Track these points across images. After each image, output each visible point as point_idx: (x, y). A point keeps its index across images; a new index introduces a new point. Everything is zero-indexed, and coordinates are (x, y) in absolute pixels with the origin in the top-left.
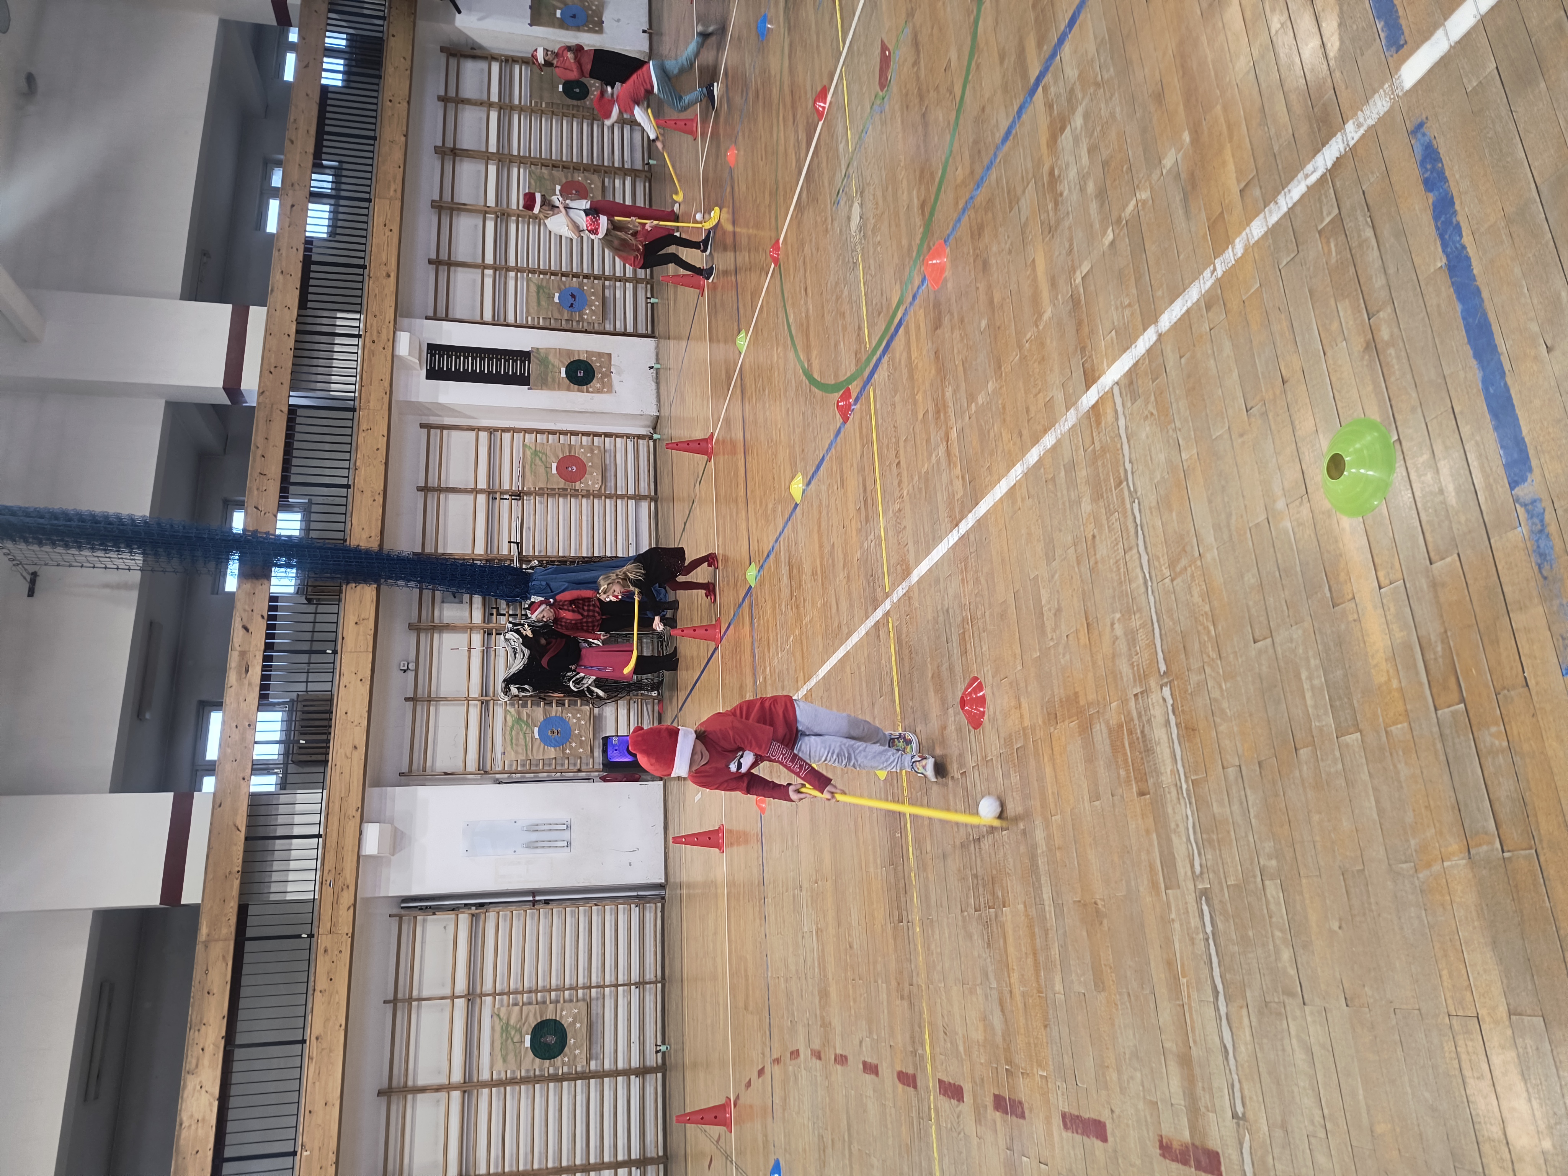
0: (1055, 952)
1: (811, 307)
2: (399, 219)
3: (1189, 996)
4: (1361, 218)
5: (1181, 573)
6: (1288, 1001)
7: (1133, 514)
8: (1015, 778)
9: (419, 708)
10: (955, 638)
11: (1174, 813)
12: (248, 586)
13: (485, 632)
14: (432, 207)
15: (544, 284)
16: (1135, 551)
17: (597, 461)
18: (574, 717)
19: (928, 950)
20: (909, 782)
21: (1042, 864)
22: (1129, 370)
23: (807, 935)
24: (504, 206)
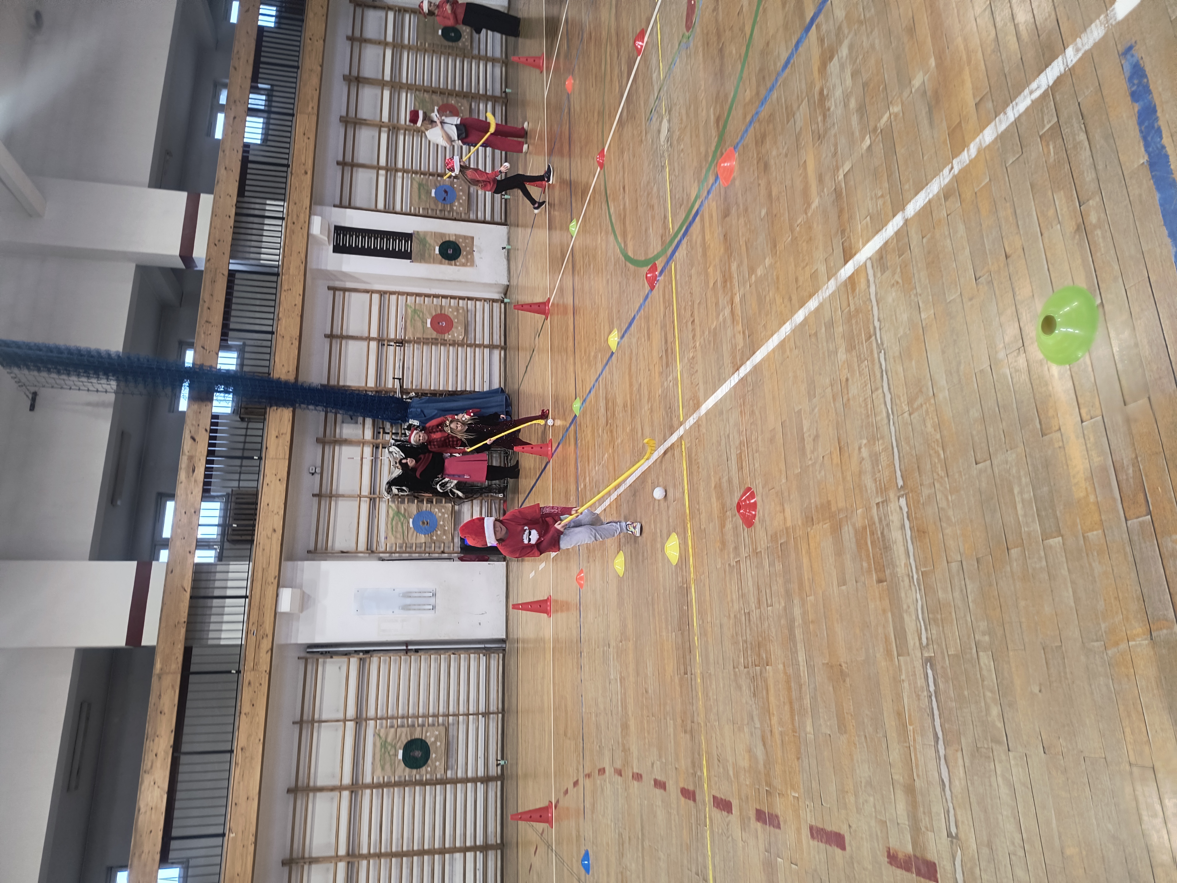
0: (807, 701)
1: (627, 201)
2: (315, 129)
3: (914, 740)
4: (1076, 125)
5: (917, 409)
6: (995, 747)
7: (880, 362)
8: (779, 567)
9: (323, 502)
10: (734, 458)
11: (906, 597)
12: (195, 407)
13: (373, 446)
14: (340, 121)
15: (424, 182)
16: (880, 391)
17: (461, 318)
18: (440, 511)
19: (707, 696)
20: (695, 567)
21: (798, 633)
22: (881, 249)
23: (613, 681)
24: (395, 122)
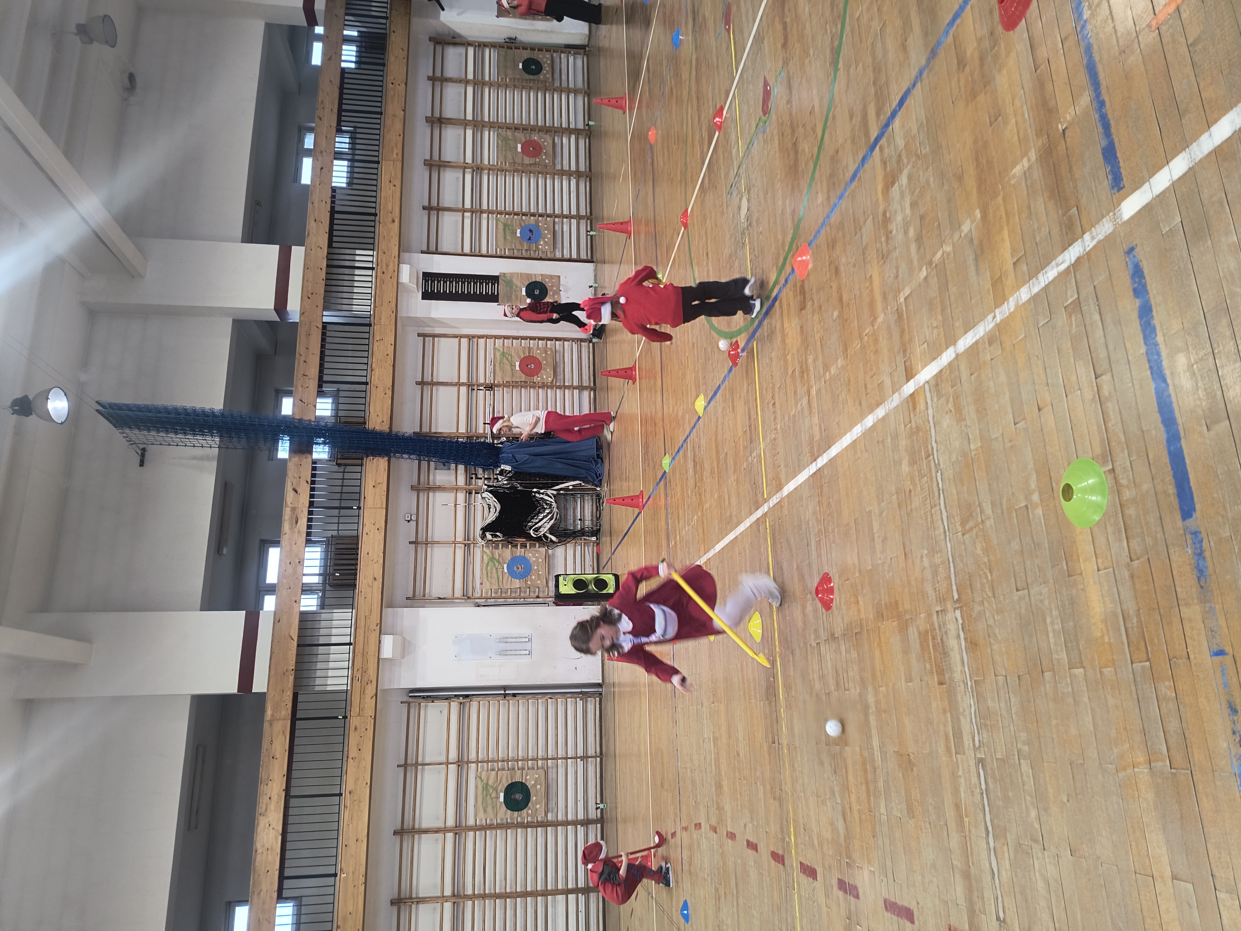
0: (881, 784)
1: (711, 268)
2: (400, 176)
3: (970, 831)
4: (1092, 305)
5: (969, 531)
6: (1034, 845)
7: (937, 480)
8: (854, 654)
9: (419, 550)
10: (813, 543)
11: (962, 701)
12: (297, 456)
13: (467, 492)
14: (425, 164)
15: (509, 223)
16: (938, 508)
17: (550, 360)
18: (534, 556)
19: (793, 767)
20: (780, 642)
21: (872, 719)
22: (936, 375)
23: (707, 741)
24: (479, 162)
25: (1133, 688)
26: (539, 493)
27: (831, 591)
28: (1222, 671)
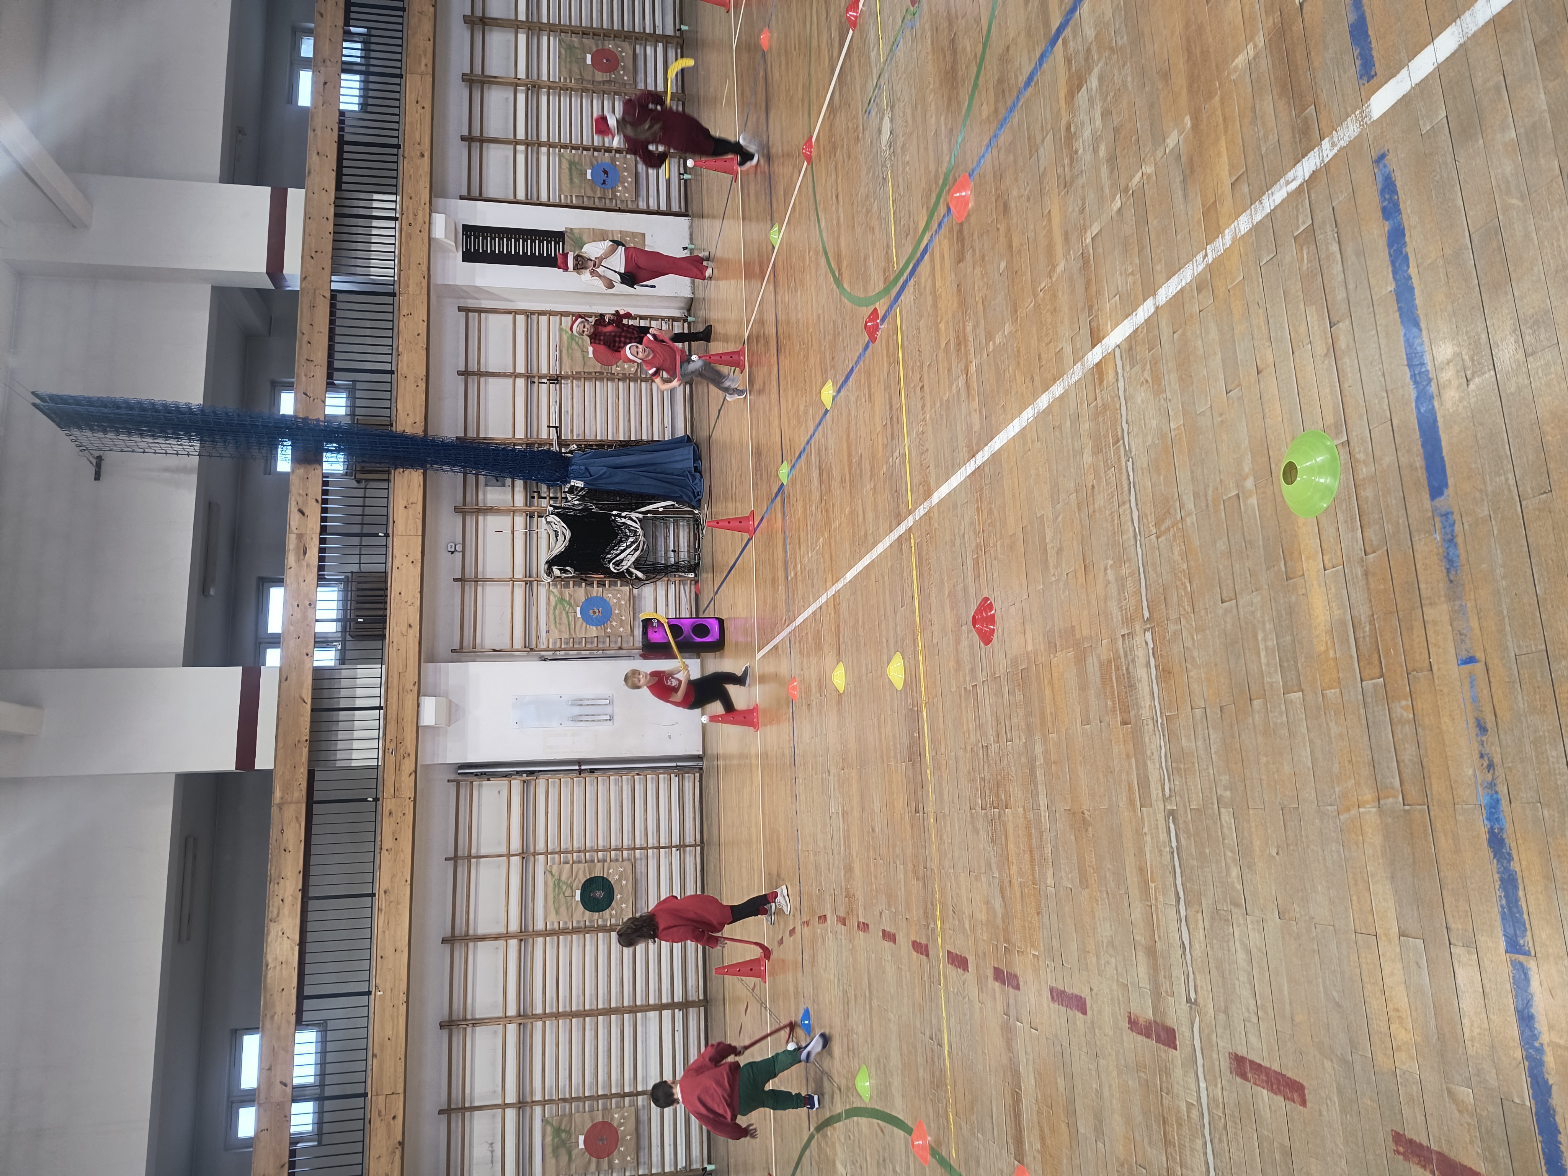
0: (1048, 850)
1: (842, 216)
2: (430, 94)
3: (1156, 899)
4: (1330, 233)
5: (1165, 532)
6: (1234, 910)
7: (1127, 471)
8: (1019, 696)
9: (467, 588)
10: (970, 562)
11: (1151, 744)
12: (299, 471)
13: (527, 515)
14: (463, 80)
15: (576, 160)
16: (1128, 506)
18: (615, 597)
19: (941, 839)
20: (926, 688)
21: (1039, 772)
22: (1130, 336)
23: (834, 816)
24: (535, 77)
25: (1362, 711)
26: (620, 517)
27: (992, 620)
28: (1471, 683)
